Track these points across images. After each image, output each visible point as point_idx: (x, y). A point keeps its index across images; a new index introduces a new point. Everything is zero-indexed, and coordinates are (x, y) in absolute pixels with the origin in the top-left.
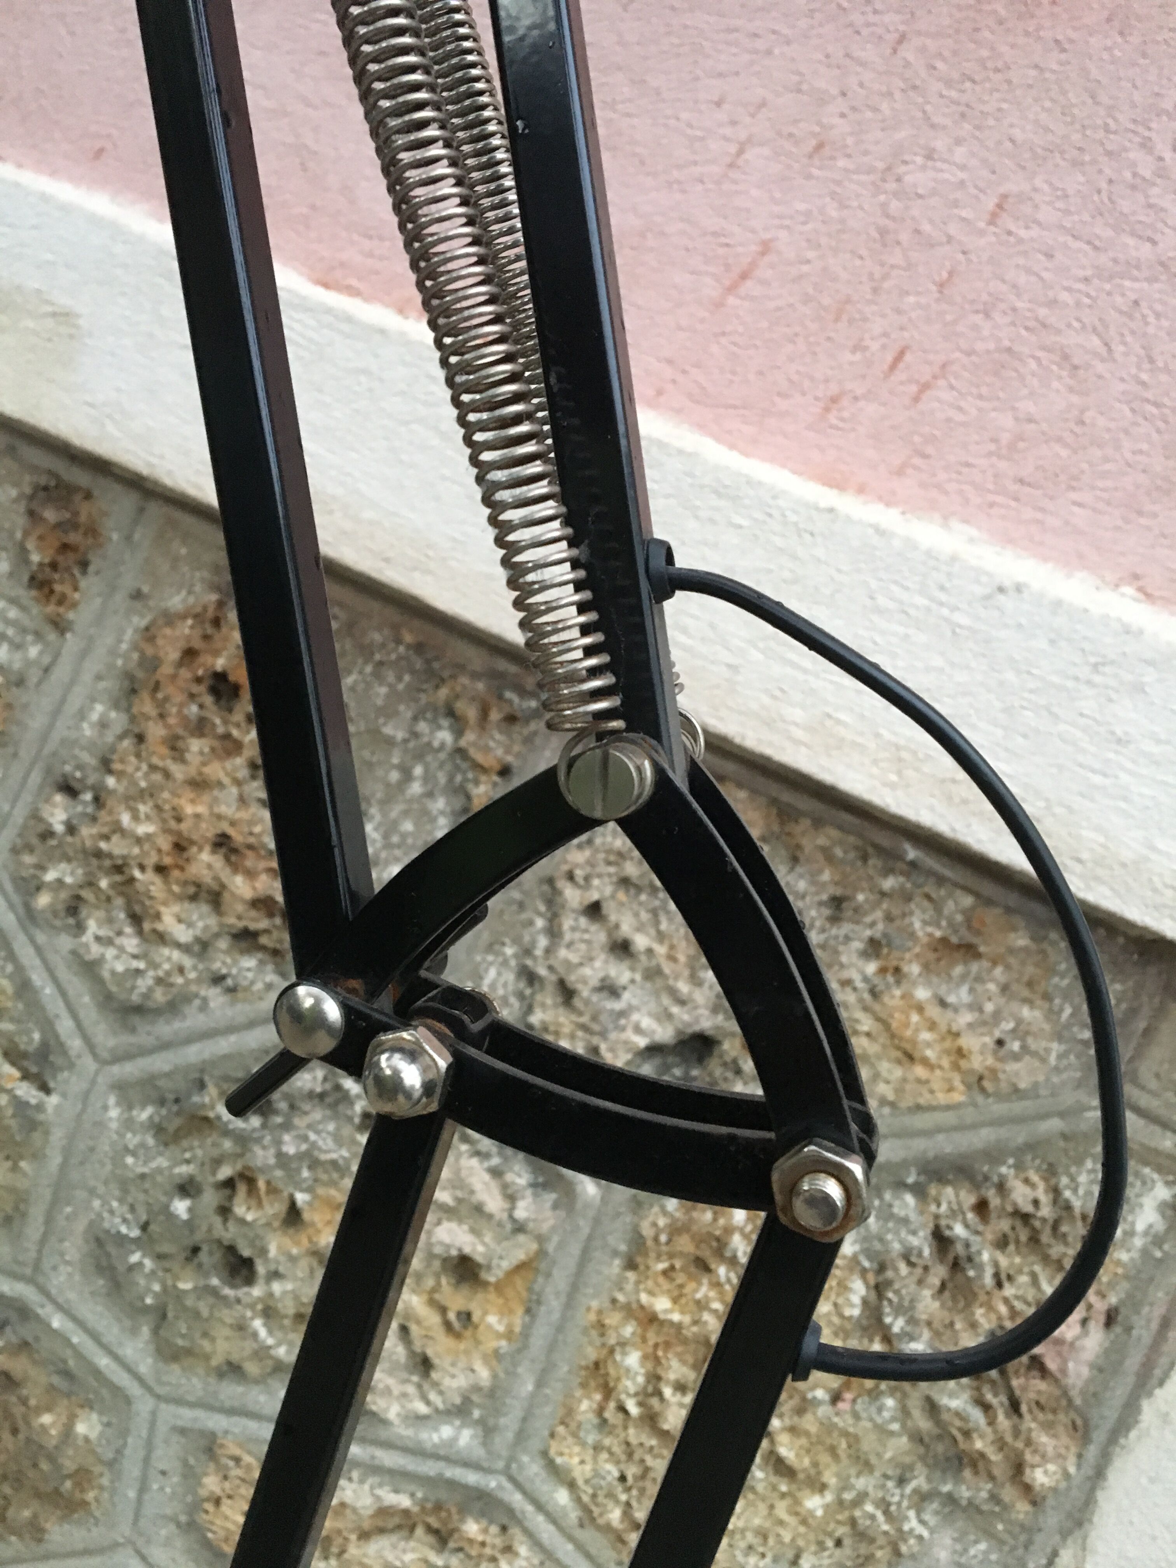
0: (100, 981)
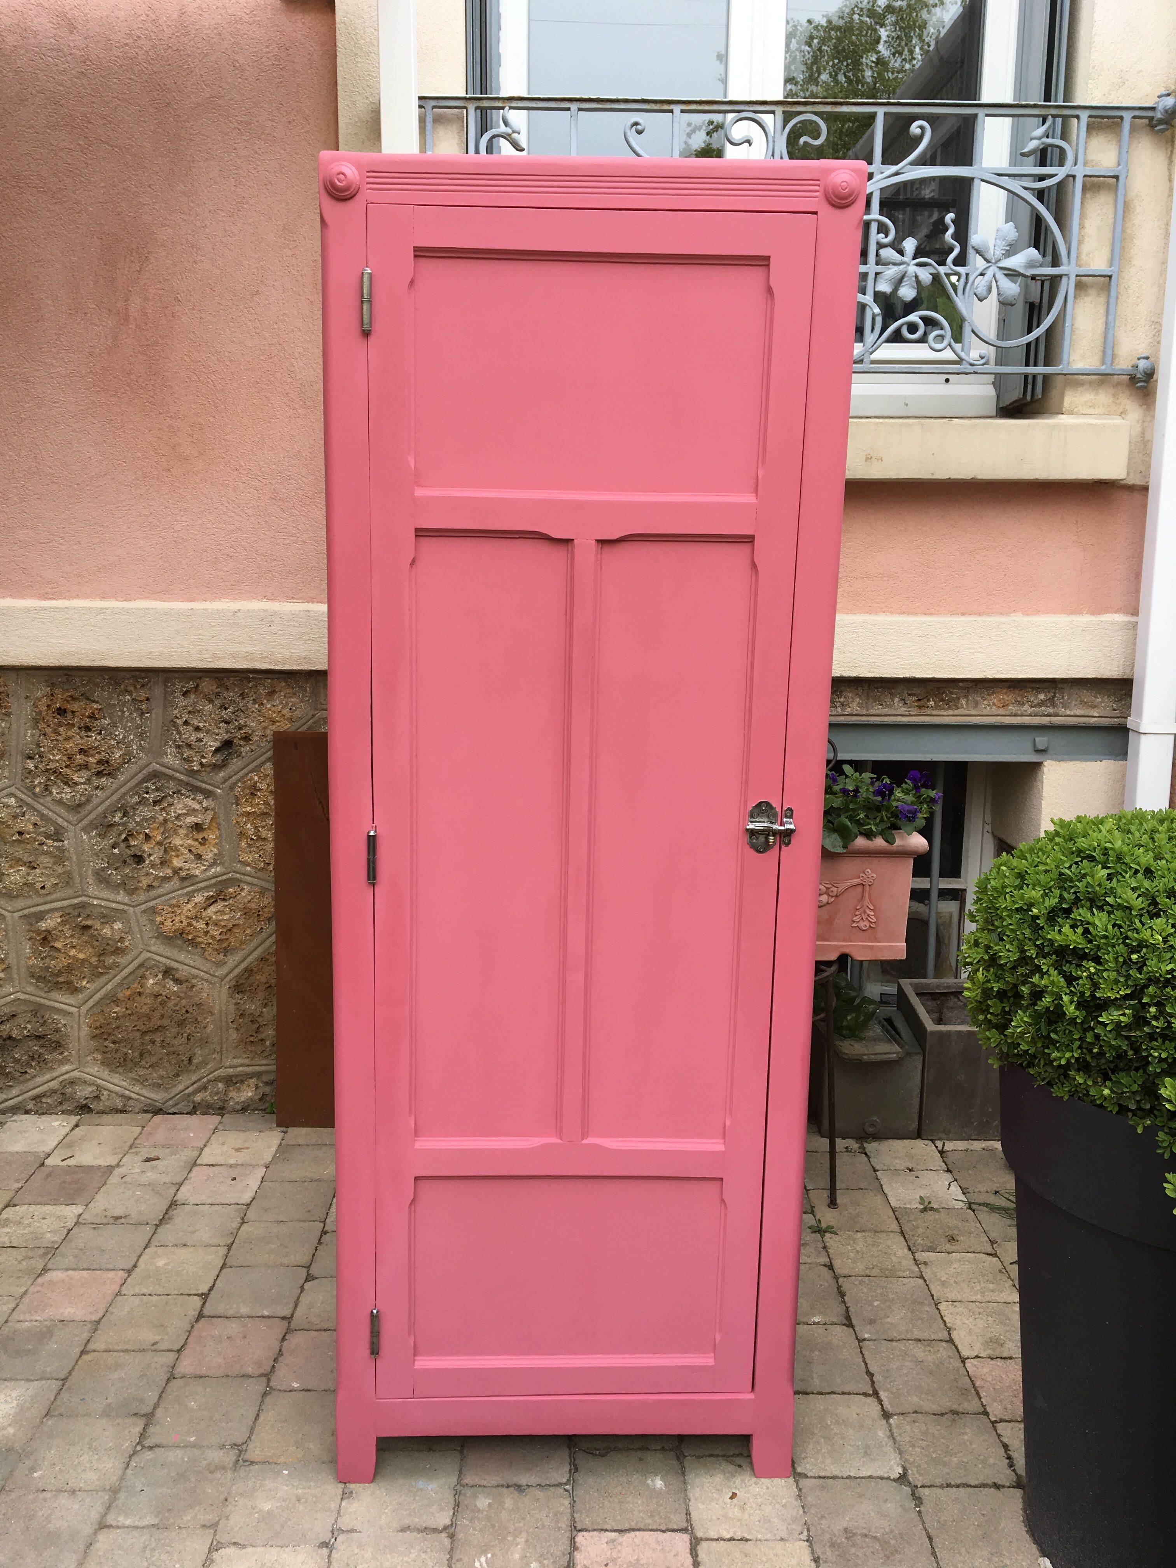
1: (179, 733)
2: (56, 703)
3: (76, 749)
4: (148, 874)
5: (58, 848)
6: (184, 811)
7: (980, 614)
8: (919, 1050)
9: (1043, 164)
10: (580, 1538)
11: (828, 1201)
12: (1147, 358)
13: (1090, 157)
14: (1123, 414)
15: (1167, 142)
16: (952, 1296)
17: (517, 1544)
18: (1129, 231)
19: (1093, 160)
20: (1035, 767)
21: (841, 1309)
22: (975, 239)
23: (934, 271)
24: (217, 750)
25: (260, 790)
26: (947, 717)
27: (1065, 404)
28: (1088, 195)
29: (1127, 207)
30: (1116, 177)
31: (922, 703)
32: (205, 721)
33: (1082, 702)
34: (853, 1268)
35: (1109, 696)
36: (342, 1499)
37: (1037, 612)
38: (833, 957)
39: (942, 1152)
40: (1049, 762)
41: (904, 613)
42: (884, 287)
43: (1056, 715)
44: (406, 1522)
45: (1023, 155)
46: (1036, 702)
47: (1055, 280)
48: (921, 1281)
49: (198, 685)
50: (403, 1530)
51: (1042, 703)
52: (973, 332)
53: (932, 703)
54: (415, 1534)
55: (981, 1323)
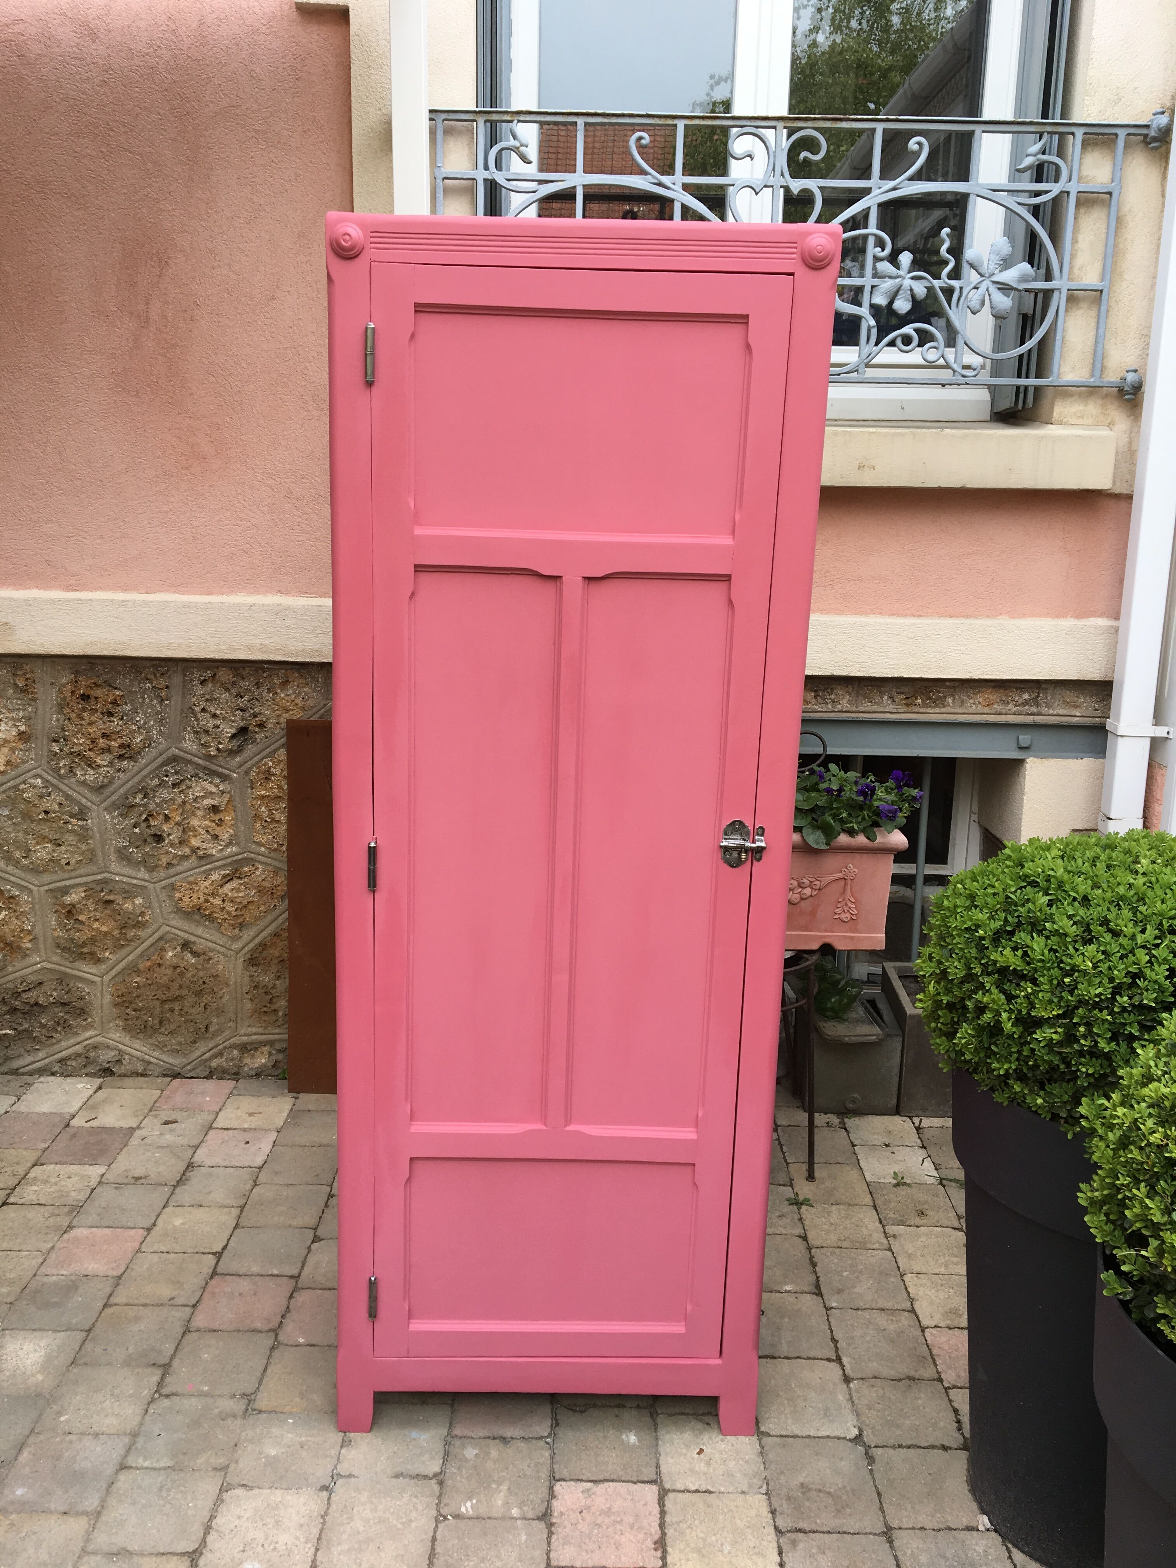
0: (88, 785)
1: (197, 720)
2: (80, 689)
3: (99, 734)
4: (167, 853)
5: (82, 827)
6: (202, 794)
7: (967, 617)
8: (901, 1033)
9: (1039, 179)
10: (558, 1487)
11: (806, 1174)
12: (1136, 371)
13: (1085, 173)
14: (1110, 425)
15: (1161, 159)
16: (916, 1269)
17: (500, 1492)
18: (1121, 246)
19: (1087, 176)
20: (1019, 763)
21: (812, 1278)
22: (969, 254)
23: (928, 285)
24: (234, 736)
25: (274, 775)
26: (933, 714)
27: (1055, 415)
28: (1082, 210)
29: (1119, 221)
30: (1110, 194)
31: (909, 701)
32: (222, 709)
33: (1065, 702)
34: (826, 1240)
35: (1091, 696)
36: (342, 1447)
37: (1023, 616)
38: (815, 946)
39: (918, 1129)
40: (1031, 758)
41: (894, 615)
42: (880, 300)
43: (1040, 714)
44: (399, 1469)
45: (1018, 170)
46: (1020, 701)
47: (1048, 294)
48: (889, 1253)
49: (215, 674)
50: (397, 1476)
51: (1026, 703)
52: (966, 343)
53: (919, 701)
54: (407, 1480)
55: (942, 1295)
